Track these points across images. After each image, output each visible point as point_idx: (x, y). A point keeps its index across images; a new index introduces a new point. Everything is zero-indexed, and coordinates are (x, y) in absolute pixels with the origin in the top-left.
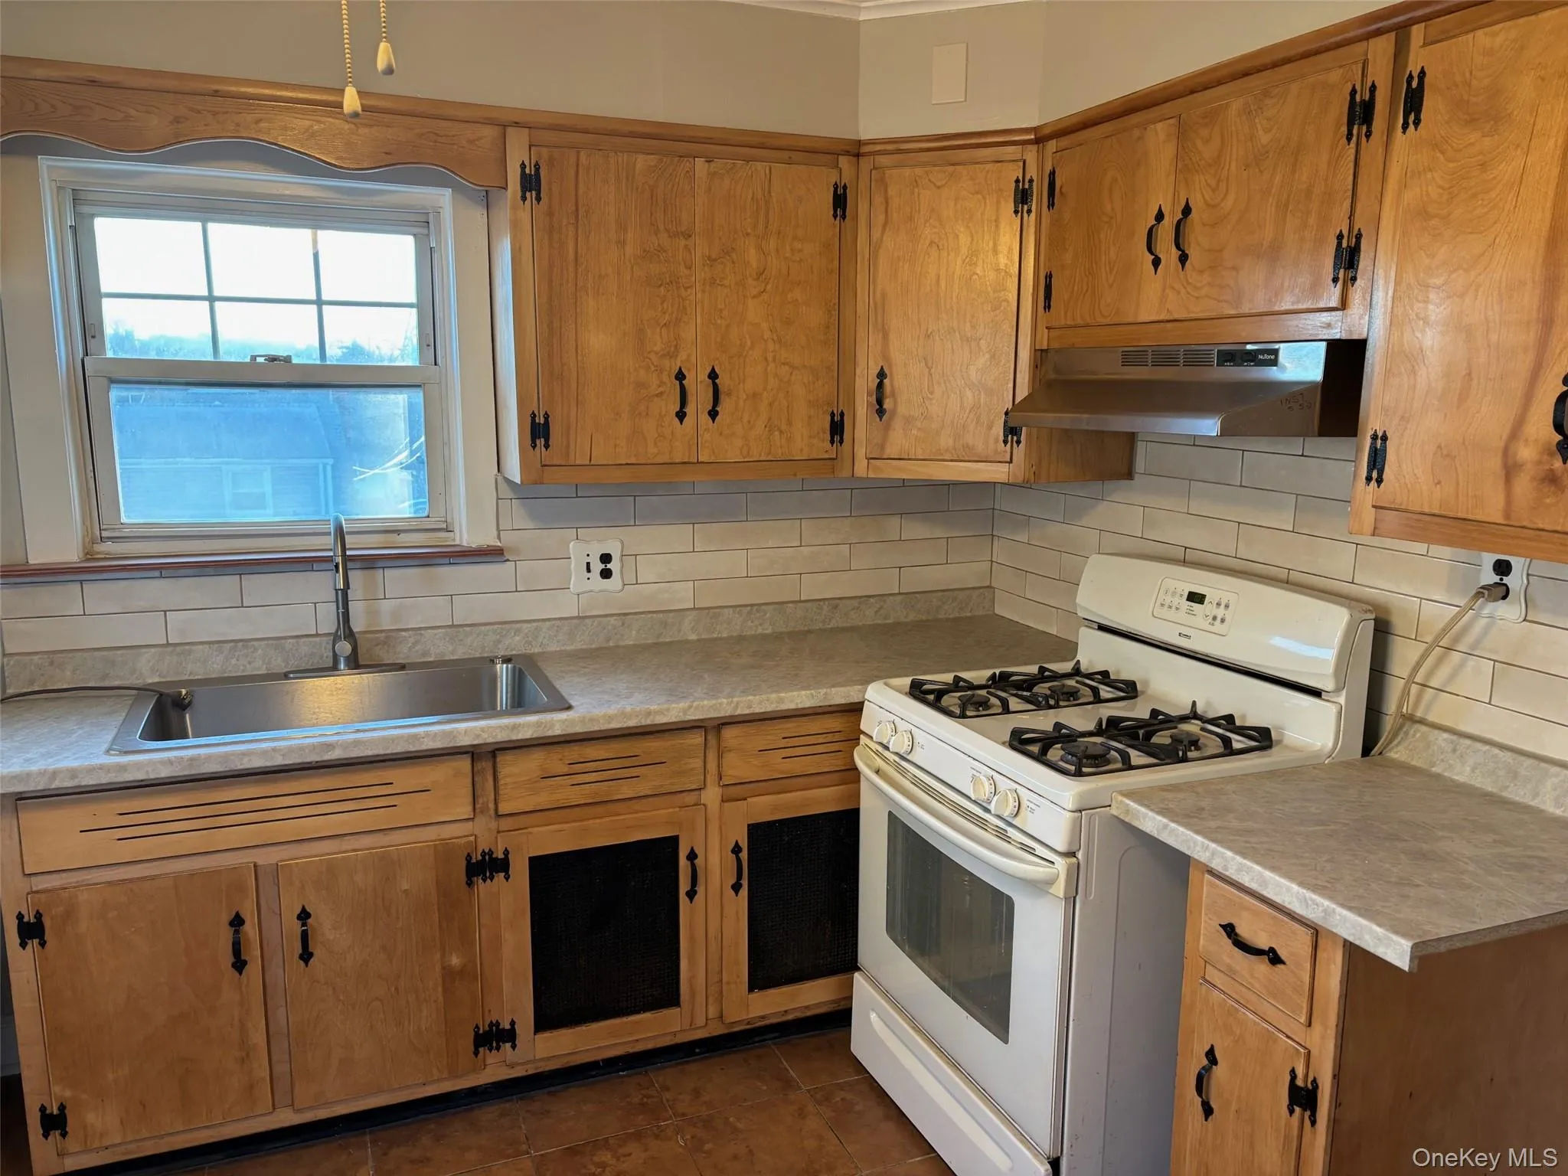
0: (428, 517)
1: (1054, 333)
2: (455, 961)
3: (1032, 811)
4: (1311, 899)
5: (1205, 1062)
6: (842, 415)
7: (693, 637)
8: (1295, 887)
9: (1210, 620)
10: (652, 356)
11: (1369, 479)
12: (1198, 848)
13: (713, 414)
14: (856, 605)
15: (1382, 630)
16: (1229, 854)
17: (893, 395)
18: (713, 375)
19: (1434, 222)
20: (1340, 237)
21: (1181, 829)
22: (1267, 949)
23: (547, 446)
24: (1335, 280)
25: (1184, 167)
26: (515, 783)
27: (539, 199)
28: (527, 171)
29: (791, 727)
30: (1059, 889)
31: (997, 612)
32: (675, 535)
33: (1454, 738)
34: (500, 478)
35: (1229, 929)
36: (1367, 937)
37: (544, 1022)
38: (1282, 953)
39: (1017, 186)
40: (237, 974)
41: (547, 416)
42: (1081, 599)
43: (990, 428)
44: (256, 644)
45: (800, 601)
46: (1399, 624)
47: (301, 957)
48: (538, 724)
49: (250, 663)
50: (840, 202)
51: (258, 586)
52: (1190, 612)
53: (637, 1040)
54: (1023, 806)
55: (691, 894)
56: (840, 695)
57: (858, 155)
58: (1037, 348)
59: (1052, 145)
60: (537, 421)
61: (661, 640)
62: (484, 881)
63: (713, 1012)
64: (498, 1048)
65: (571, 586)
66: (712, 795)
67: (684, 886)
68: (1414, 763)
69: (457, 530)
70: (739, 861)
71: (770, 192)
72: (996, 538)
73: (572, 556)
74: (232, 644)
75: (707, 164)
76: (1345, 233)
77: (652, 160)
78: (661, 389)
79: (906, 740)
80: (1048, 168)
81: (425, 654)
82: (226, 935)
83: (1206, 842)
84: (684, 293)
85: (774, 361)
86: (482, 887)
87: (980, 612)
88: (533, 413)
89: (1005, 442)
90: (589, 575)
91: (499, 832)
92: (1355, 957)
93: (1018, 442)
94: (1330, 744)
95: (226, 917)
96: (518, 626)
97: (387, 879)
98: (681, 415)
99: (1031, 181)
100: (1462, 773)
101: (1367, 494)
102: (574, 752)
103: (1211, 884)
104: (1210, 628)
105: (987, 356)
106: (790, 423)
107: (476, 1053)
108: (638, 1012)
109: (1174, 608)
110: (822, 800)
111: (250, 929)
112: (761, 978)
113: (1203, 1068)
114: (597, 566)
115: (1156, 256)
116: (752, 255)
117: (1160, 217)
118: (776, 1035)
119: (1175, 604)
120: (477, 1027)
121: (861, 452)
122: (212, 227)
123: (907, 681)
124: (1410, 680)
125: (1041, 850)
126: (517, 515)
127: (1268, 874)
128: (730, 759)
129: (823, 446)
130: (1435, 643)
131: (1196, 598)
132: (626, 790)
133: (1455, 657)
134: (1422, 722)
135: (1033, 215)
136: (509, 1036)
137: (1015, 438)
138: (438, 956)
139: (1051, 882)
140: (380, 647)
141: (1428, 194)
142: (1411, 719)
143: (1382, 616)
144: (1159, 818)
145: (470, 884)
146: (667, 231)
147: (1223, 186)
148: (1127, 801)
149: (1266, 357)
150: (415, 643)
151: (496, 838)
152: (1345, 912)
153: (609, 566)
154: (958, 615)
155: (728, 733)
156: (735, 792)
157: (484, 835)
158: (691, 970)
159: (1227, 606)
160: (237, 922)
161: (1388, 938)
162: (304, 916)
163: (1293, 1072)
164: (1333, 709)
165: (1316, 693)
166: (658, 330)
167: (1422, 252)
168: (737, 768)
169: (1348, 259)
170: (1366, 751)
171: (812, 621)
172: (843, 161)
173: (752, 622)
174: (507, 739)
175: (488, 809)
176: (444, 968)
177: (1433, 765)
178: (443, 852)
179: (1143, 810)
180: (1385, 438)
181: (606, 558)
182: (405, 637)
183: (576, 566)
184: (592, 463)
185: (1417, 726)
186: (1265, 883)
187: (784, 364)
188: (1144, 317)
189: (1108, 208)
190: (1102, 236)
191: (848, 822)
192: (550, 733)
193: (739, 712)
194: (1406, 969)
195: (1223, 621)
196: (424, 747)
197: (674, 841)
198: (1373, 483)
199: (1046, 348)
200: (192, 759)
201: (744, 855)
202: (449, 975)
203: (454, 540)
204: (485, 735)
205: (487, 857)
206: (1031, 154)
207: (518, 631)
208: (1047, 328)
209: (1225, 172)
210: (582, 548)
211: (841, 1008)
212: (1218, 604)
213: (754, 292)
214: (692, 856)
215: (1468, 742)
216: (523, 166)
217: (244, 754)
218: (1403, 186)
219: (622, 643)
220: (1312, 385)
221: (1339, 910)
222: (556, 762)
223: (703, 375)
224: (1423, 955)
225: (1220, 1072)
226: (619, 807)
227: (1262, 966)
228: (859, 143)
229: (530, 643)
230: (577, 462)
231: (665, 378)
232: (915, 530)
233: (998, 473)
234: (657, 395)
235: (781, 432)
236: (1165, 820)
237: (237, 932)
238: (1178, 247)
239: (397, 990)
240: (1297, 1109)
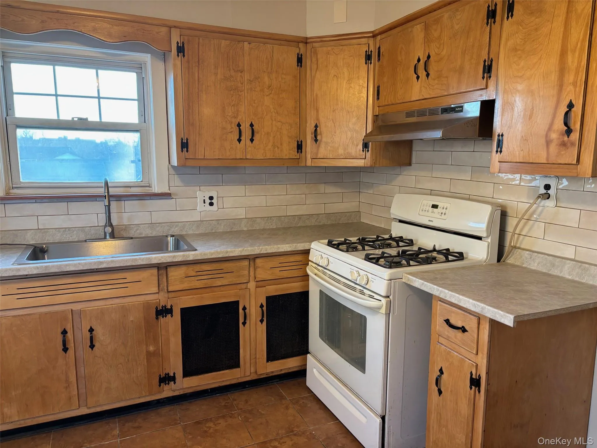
0: (142, 181)
1: (381, 108)
2: (151, 349)
3: (373, 282)
4: (477, 304)
5: (439, 373)
6: (301, 142)
7: (245, 229)
8: (471, 300)
9: (440, 214)
10: (228, 117)
11: (497, 152)
12: (435, 291)
13: (252, 140)
14: (308, 217)
15: (504, 215)
16: (447, 291)
17: (321, 134)
18: (252, 125)
19: (519, 52)
20: (485, 61)
21: (429, 284)
22: (461, 327)
23: (187, 151)
24: (483, 78)
25: (428, 40)
26: (175, 279)
27: (184, 56)
28: (179, 45)
29: (282, 259)
30: (383, 310)
31: (361, 221)
32: (239, 190)
33: (531, 253)
34: (170, 166)
35: (447, 321)
36: (497, 316)
37: (186, 374)
38: (467, 328)
39: (366, 53)
40: (64, 353)
41: (187, 140)
42: (392, 211)
43: (357, 146)
44: (74, 229)
45: (287, 216)
46: (510, 212)
47: (90, 347)
48: (184, 256)
49: (71, 237)
50: (300, 60)
51: (74, 207)
52: (433, 212)
53: (223, 381)
54: (369, 280)
55: (244, 323)
56: (301, 246)
57: (306, 43)
58: (374, 115)
59: (379, 37)
60: (184, 141)
61: (233, 230)
62: (163, 317)
63: (253, 370)
64: (168, 384)
65: (198, 209)
66: (252, 285)
67: (241, 320)
68: (516, 264)
69: (153, 187)
70: (262, 310)
71: (273, 56)
72: (361, 193)
73: (198, 197)
74: (64, 229)
75: (249, 44)
76: (487, 60)
77: (228, 42)
78: (231, 130)
79: (326, 261)
80: (378, 46)
81: (141, 234)
82: (60, 337)
83: (438, 288)
84: (240, 93)
85: (275, 120)
86: (162, 320)
87: (355, 221)
88: (182, 138)
89: (363, 151)
90: (204, 205)
91: (168, 298)
92: (495, 325)
93: (368, 151)
94: (485, 257)
95: (60, 330)
96: (177, 224)
97: (125, 316)
98: (239, 140)
99: (371, 52)
100: (534, 266)
101: (496, 157)
102: (198, 267)
103: (440, 305)
104: (440, 217)
105: (356, 118)
106: (281, 144)
107: (160, 386)
108: (223, 370)
109: (427, 211)
110: (295, 287)
111: (70, 335)
112: (271, 357)
113: (438, 376)
114: (208, 201)
115: (418, 75)
116: (266, 79)
117: (419, 60)
118: (278, 380)
119: (427, 210)
120: (160, 375)
121: (309, 156)
122: (57, 67)
123: (327, 241)
124: (514, 233)
125: (376, 297)
126: (176, 180)
127: (461, 297)
128: (259, 271)
129: (294, 154)
130: (522, 218)
131: (435, 206)
132: (219, 283)
133: (531, 222)
134: (519, 248)
135: (372, 64)
136: (173, 379)
137: (367, 149)
138: (145, 346)
139: (380, 308)
140: (123, 231)
141: (516, 42)
142: (515, 247)
143: (503, 209)
144: (420, 281)
145: (157, 318)
146: (233, 69)
147: (442, 46)
148: (408, 276)
149: (459, 109)
150: (137, 230)
151: (168, 300)
152: (489, 308)
153: (212, 201)
154: (347, 222)
155: (258, 261)
156: (261, 283)
157: (162, 299)
158: (244, 353)
159: (446, 209)
160: (64, 332)
161: (504, 315)
162: (91, 330)
163: (471, 372)
164: (486, 244)
165: (479, 238)
166: (230, 107)
167: (515, 64)
168: (262, 275)
169: (488, 69)
170: (499, 261)
171: (291, 223)
172: (301, 45)
173: (268, 223)
174: (172, 261)
175: (164, 289)
176: (147, 351)
177: (523, 264)
178: (147, 306)
179: (414, 278)
180: (502, 135)
181: (211, 198)
182: (133, 227)
183: (200, 200)
184: (205, 158)
185: (517, 250)
186: (460, 300)
187: (279, 122)
188: (414, 99)
189: (400, 58)
190: (398, 70)
191: (304, 296)
192: (188, 259)
193: (262, 252)
194: (512, 326)
195: (445, 214)
196: (139, 264)
197: (237, 303)
198: (499, 153)
199: (377, 114)
200: (46, 267)
201: (265, 308)
202: (149, 355)
203: (152, 190)
204: (163, 260)
205: (164, 308)
206: (371, 41)
207: (177, 226)
208: (378, 107)
209: (442, 41)
210: (203, 194)
211: (303, 369)
212: (443, 208)
213: (267, 94)
214: (244, 309)
215: (536, 254)
216: (178, 43)
217: (67, 265)
218: (507, 40)
219: (217, 231)
220: (475, 118)
221: (487, 307)
222: (191, 271)
223: (248, 125)
224: (519, 321)
225: (444, 376)
226: (215, 289)
227: (459, 334)
228: (307, 38)
229: (182, 230)
230: (199, 158)
231: (233, 126)
232: (330, 189)
233: (360, 163)
234: (230, 132)
235: (278, 148)
236: (422, 281)
237: (64, 336)
238: (426, 71)
239: (128, 360)
240: (473, 387)
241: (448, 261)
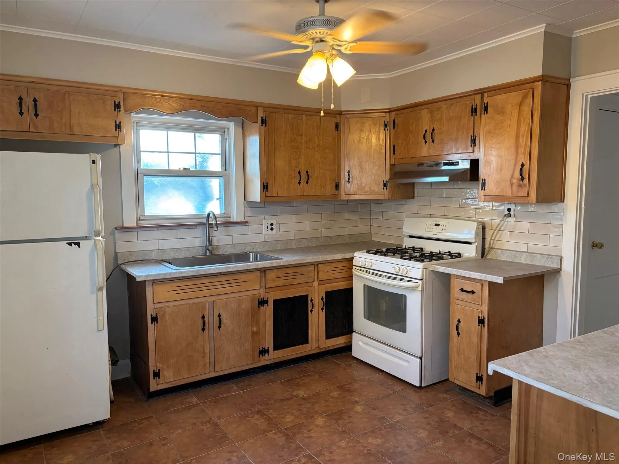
0: (224, 213)
1: (396, 160)
2: (255, 329)
3: (411, 271)
4: (482, 275)
5: (457, 323)
6: (338, 183)
7: (295, 247)
8: (478, 274)
9: (442, 230)
10: (293, 167)
11: (482, 189)
12: (454, 272)
13: (307, 182)
14: (336, 237)
15: (484, 228)
16: (462, 271)
17: (352, 177)
18: (307, 172)
19: (492, 134)
20: (472, 137)
21: (449, 268)
22: (471, 291)
23: (267, 191)
24: (471, 146)
25: (432, 120)
26: (270, 279)
27: (266, 126)
28: (263, 119)
29: (335, 265)
30: (420, 288)
31: (373, 240)
32: (290, 218)
33: (501, 250)
34: (245, 201)
35: (462, 290)
36: (494, 279)
37: (276, 348)
38: (475, 291)
39: (384, 123)
40: (203, 332)
41: (267, 183)
42: (403, 230)
43: (379, 185)
44: (182, 249)
45: (322, 237)
46: (487, 227)
47: (218, 327)
48: (277, 262)
49: (181, 255)
50: (337, 127)
51: (183, 233)
52: (436, 229)
53: (298, 353)
54: (408, 271)
55: (311, 311)
56: (348, 255)
57: (341, 115)
58: (391, 164)
59: (393, 113)
60: (265, 184)
61: (287, 248)
62: (262, 307)
63: (317, 345)
64: (264, 355)
65: (263, 233)
66: (316, 283)
67: (310, 309)
68: (493, 258)
69: (232, 217)
70: (323, 301)
71: (320, 124)
72: (372, 219)
73: (263, 224)
74: (176, 249)
75: (306, 117)
76: (473, 136)
77: (293, 116)
78: (295, 176)
79: (370, 263)
80: (393, 118)
81: (226, 252)
82: (201, 321)
83: (456, 270)
84: (300, 151)
85: (322, 168)
86: (261, 308)
87: (368, 240)
88: (264, 182)
89: (383, 189)
90: (268, 229)
91: (266, 293)
92: (492, 284)
93: (387, 189)
94: (475, 254)
95: (201, 316)
96: (250, 244)
97: (239, 306)
98: (299, 183)
99: (388, 122)
100: (504, 258)
101: (482, 192)
102: (284, 271)
103: (456, 280)
104: (442, 232)
105: (378, 166)
106: (326, 185)
107: (259, 356)
108: (298, 345)
110: (341, 285)
111: (206, 319)
112: (328, 337)
113: (457, 324)
114: (270, 227)
115: (426, 141)
116: (316, 140)
117: (426, 131)
118: (329, 355)
119: (431, 227)
120: (260, 349)
121: (343, 193)
122: (169, 132)
123: (366, 251)
124: (491, 239)
125: (414, 280)
126: (249, 213)
127: (471, 273)
128: (320, 273)
129: (334, 191)
130: (496, 230)
131: (437, 225)
132: (296, 282)
133: (501, 232)
134: (494, 248)
135: (389, 130)
136: (267, 351)
137: (386, 188)
138: (251, 328)
139: (417, 287)
141: (490, 128)
142: (492, 248)
143: (484, 225)
144: (443, 267)
145: (259, 307)
146: (296, 134)
147: (442, 125)
148: (434, 266)
149: (456, 163)
150: (224, 249)
151: (265, 295)
152: (489, 276)
153: (273, 227)
155: (320, 266)
156: (322, 282)
157: (262, 293)
158: (312, 333)
159: (446, 226)
160: (203, 317)
161: (498, 278)
162: (219, 316)
163: (479, 316)
164: (475, 246)
165: (470, 243)
166: (294, 160)
167: (490, 140)
168: (323, 276)
169: (474, 141)
170: (482, 257)
171: (325, 242)
172: (338, 116)
173: (310, 243)
175: (263, 286)
176: (252, 331)
177: (497, 258)
178: (253, 297)
179: (439, 267)
180: (485, 180)
181: (272, 225)
182: (221, 247)
183: (264, 227)
184: (278, 196)
185: (493, 249)
186: (471, 275)
187: (325, 169)
188: (423, 155)
189: (412, 129)
190: (410, 136)
191: (349, 292)
192: (280, 265)
193: (324, 260)
194: (502, 283)
195: (445, 229)
197: (307, 296)
198: (483, 190)
199: (394, 164)
200: (197, 270)
201: (324, 300)
202: (253, 333)
203: (231, 220)
205: (263, 300)
206: (387, 115)
207: (250, 246)
208: (394, 159)
209: (443, 122)
210: (266, 222)
211: (348, 345)
212: (443, 226)
213: (317, 150)
214: (312, 300)
215: (505, 251)
216: (262, 117)
217: (209, 269)
218: (485, 126)
219: (276, 249)
220: (467, 169)
221: (487, 275)
222: (279, 273)
223: (305, 172)
224: (506, 280)
225: (461, 324)
226: (294, 286)
227: (470, 296)
228: (341, 111)
229: (253, 249)
230: (274, 196)
231: (296, 173)
232: (351, 216)
233: (381, 197)
234: (294, 177)
235: (324, 187)
236: (445, 268)
237: (203, 320)
238: (432, 138)
239: (241, 337)
240: (480, 324)
241: (452, 258)
